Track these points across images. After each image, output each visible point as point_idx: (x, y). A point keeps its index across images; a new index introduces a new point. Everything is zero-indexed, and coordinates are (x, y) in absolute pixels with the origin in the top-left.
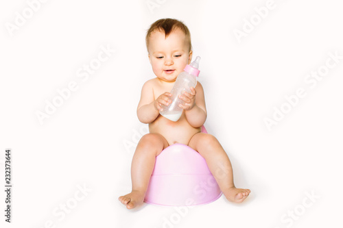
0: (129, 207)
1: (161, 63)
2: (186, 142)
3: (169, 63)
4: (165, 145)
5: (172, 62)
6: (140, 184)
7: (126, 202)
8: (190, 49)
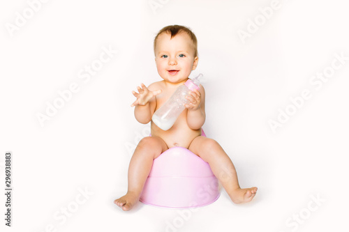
0: (125, 208)
1: (165, 63)
2: (187, 145)
3: (172, 63)
4: (164, 148)
5: (176, 62)
6: (136, 185)
7: (121, 204)
8: (195, 55)
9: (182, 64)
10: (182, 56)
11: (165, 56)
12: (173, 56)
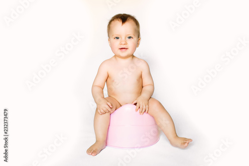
0: (93, 154)
1: (117, 43)
3: (123, 43)
5: (126, 42)
8: (139, 36)
9: (130, 43)
10: (130, 38)
11: (117, 38)
12: (123, 38)
